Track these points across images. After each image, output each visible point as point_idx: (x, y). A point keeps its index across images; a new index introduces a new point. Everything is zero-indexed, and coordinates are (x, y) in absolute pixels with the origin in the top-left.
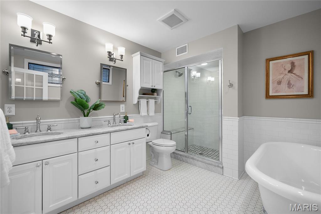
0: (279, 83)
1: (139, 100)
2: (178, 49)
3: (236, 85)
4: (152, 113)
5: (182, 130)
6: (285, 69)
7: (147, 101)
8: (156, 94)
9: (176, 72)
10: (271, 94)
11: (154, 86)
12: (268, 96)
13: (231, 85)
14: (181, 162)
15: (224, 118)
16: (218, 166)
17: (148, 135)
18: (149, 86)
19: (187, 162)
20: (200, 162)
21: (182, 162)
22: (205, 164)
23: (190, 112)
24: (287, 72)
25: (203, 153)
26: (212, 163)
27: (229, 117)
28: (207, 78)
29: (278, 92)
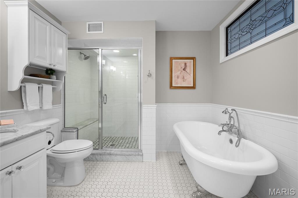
0: (178, 77)
1: (23, 85)
2: (89, 25)
3: (154, 75)
4: (48, 105)
5: (90, 123)
6: (181, 67)
7: (39, 87)
8: (54, 77)
9: (81, 53)
10: (173, 85)
11: (54, 66)
12: (171, 86)
13: (150, 75)
14: (94, 162)
15: (144, 106)
16: (138, 155)
17: (50, 143)
18: (46, 63)
19: (102, 161)
20: (119, 156)
21: (96, 162)
22: (124, 156)
23: (105, 102)
24: (182, 69)
25: (114, 143)
26: (132, 153)
27: (148, 105)
28: (110, 67)
29: (177, 84)
